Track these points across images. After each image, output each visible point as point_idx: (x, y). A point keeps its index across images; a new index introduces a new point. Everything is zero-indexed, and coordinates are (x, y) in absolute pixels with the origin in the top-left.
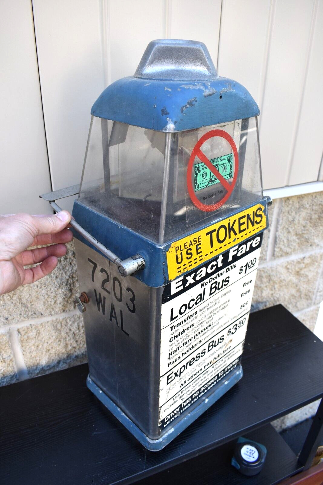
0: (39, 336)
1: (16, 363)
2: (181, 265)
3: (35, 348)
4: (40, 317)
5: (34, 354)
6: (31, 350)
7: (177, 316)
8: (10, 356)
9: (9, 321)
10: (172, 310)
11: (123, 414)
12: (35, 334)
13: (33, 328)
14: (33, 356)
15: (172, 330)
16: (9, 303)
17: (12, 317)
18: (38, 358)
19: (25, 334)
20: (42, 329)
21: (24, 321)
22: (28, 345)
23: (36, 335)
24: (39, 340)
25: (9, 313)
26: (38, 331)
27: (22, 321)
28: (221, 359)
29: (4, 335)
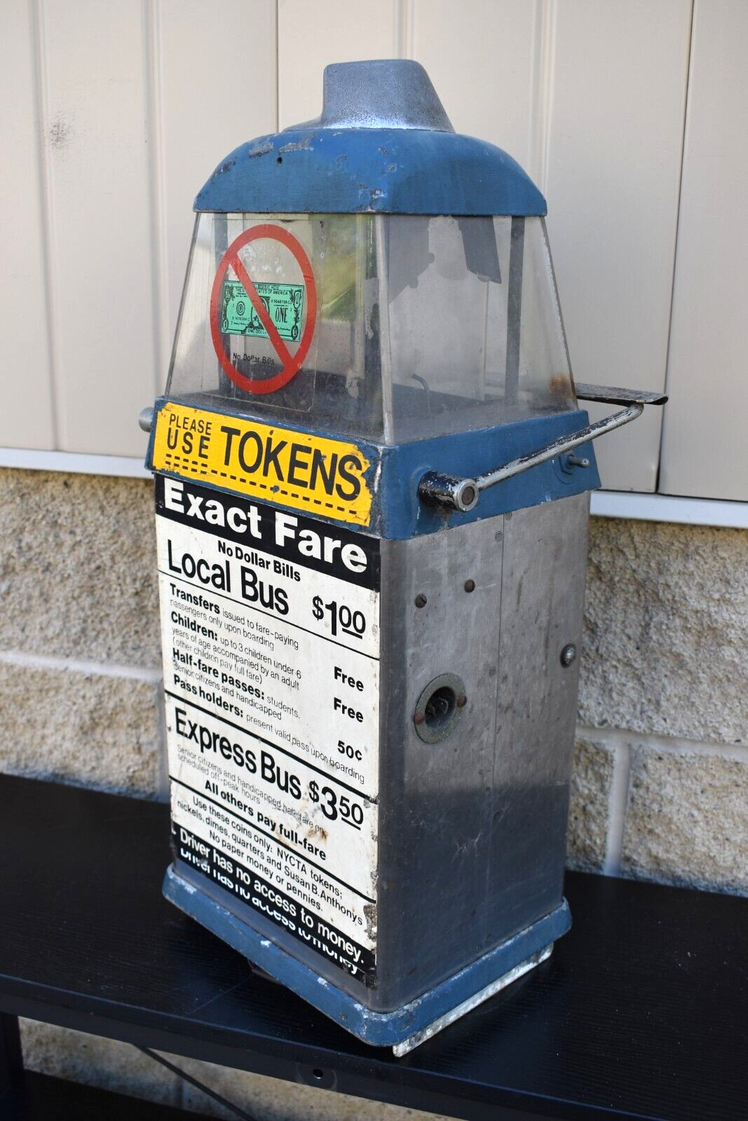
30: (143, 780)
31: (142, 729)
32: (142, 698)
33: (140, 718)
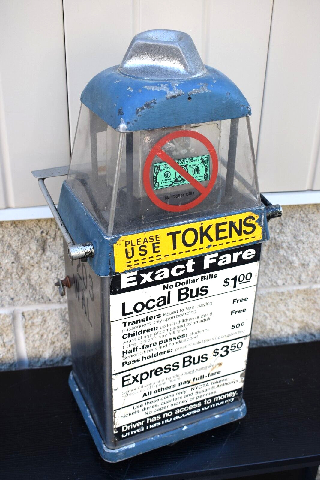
0: (44, 324)
1: (17, 350)
2: (132, 260)
3: (39, 336)
4: (48, 303)
5: (37, 343)
6: (35, 338)
7: (131, 313)
8: (11, 341)
9: (14, 302)
10: (124, 305)
11: (90, 417)
12: (40, 320)
13: (39, 313)
14: (36, 346)
15: (125, 326)
16: (17, 282)
17: (18, 298)
18: (41, 349)
19: (29, 320)
20: (49, 317)
21: (30, 304)
22: (32, 333)
23: (42, 322)
24: (44, 329)
25: (15, 293)
26: (45, 319)
27: (29, 304)
28: (206, 383)
29: (7, 316)
30: (7, 358)
31: (4, 335)
32: (4, 322)
33: (3, 331)
